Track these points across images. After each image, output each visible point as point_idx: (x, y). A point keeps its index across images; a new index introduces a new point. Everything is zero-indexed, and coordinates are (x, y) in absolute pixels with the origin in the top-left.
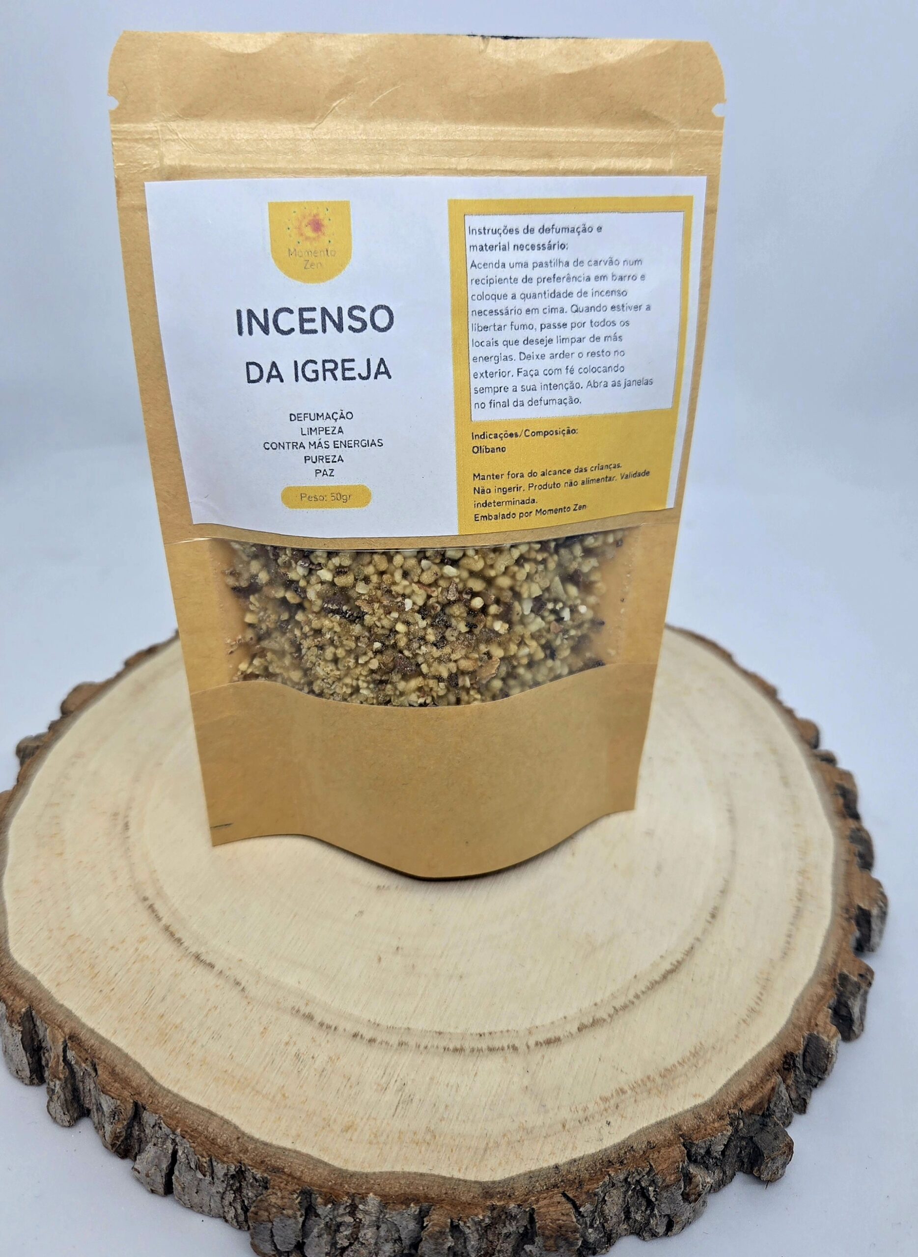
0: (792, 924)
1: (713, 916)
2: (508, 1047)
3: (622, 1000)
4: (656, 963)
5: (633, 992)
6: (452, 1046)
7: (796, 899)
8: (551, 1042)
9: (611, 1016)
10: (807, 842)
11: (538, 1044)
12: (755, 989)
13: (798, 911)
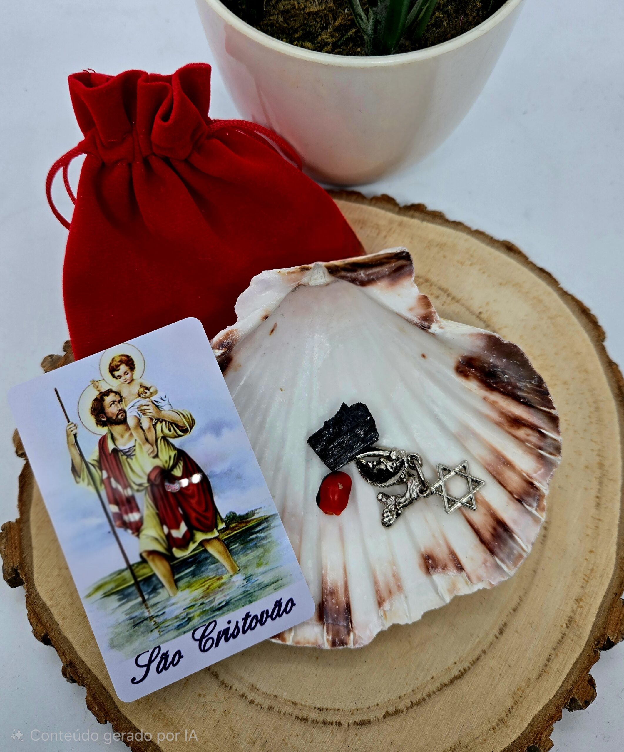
0: (554, 649)
1: (501, 632)
2: (336, 723)
3: (418, 697)
4: (449, 668)
5: (426, 691)
6: (300, 716)
7: (564, 626)
8: (364, 723)
9: (407, 709)
10: (592, 570)
11: (355, 723)
12: (509, 703)
13: (562, 638)
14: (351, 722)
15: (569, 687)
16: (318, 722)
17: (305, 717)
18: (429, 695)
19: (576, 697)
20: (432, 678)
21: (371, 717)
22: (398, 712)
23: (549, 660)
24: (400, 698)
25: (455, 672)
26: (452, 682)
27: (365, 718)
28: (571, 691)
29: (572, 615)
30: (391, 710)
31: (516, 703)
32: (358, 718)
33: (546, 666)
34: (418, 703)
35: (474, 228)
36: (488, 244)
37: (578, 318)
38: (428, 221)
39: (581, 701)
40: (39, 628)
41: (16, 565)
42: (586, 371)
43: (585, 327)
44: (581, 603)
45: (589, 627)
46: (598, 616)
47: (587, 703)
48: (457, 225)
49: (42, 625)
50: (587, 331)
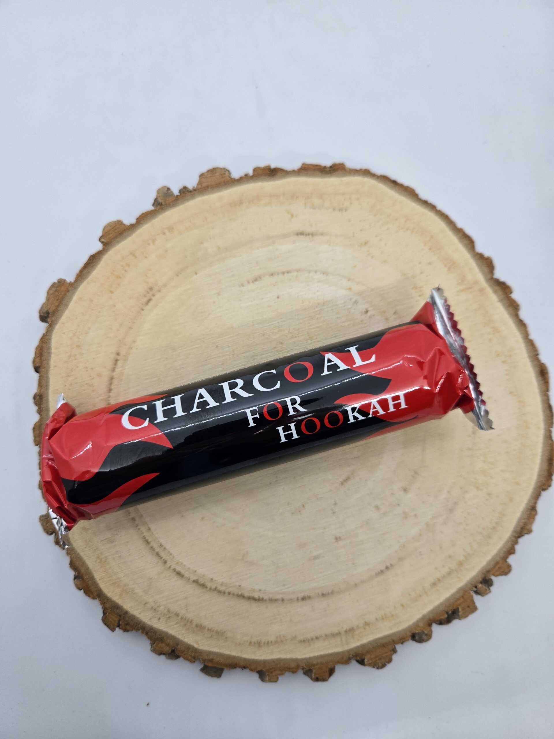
0: (326, 636)
1: (303, 599)
2: (164, 559)
3: (222, 589)
4: (254, 589)
5: (230, 590)
6: (147, 538)
7: (345, 629)
8: (179, 574)
9: (211, 589)
10: (393, 616)
11: (174, 570)
12: (273, 638)
13: (337, 634)
14: (173, 567)
15: (315, 662)
16: (154, 550)
17: (149, 541)
18: (229, 593)
19: (314, 671)
20: (240, 586)
21: (186, 575)
22: (203, 586)
23: (317, 638)
24: (212, 579)
25: (256, 595)
26: (249, 598)
27: (183, 572)
28: (314, 665)
29: (355, 627)
30: (201, 581)
31: (276, 642)
32: (178, 569)
33: (312, 639)
34: (219, 592)
35: (532, 337)
36: (530, 357)
37: (542, 461)
38: (504, 304)
39: (315, 675)
40: (38, 360)
41: (51, 311)
42: (511, 499)
43: (541, 470)
44: (367, 627)
45: (359, 644)
46: (370, 643)
47: (317, 680)
48: (522, 325)
49: (41, 359)
50: (539, 475)
